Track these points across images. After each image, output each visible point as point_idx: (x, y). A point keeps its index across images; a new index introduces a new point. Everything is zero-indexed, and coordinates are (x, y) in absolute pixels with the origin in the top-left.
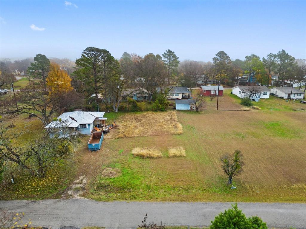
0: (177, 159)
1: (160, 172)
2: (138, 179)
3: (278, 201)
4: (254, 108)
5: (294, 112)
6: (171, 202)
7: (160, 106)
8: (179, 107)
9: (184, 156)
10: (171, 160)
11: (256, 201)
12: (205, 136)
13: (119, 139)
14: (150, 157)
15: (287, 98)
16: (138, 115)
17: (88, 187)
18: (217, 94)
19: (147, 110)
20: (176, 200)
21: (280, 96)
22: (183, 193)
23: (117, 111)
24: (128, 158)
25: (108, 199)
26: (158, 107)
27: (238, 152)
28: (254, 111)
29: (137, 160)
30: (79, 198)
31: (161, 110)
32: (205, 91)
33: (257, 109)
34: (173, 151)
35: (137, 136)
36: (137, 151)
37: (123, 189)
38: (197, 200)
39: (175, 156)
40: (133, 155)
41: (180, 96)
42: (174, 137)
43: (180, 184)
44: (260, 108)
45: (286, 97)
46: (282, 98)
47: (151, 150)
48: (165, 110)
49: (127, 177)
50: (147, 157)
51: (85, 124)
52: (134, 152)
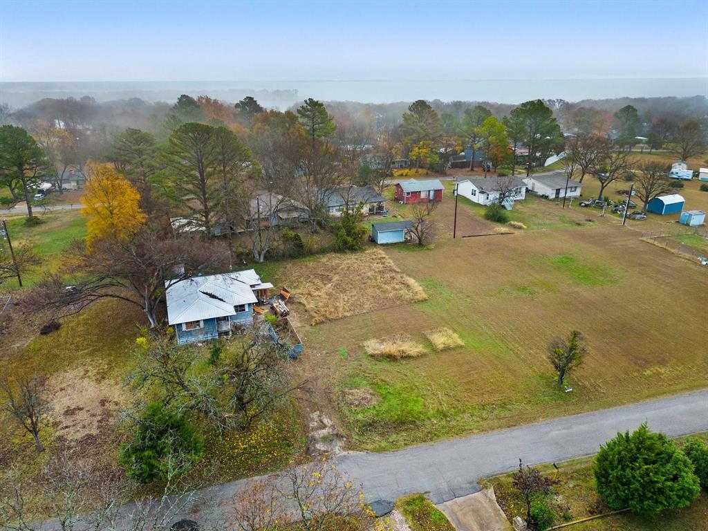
0: (452, 352)
1: (442, 381)
2: (416, 401)
3: (638, 401)
4: (514, 227)
5: (579, 228)
6: (496, 432)
7: (350, 239)
8: (383, 238)
9: (461, 347)
10: (444, 356)
11: (610, 405)
12: (469, 300)
13: (318, 327)
14: (406, 357)
15: (554, 196)
16: (311, 263)
17: (341, 431)
18: (432, 197)
19: (323, 251)
20: (500, 427)
21: (541, 193)
22: (501, 413)
23: (262, 260)
24: (367, 364)
25: (394, 446)
26: (345, 242)
28: (517, 232)
29: (385, 365)
30: (345, 453)
31: (353, 249)
32: (408, 193)
33: (520, 228)
34: (439, 340)
35: (348, 314)
36: (373, 346)
37: (403, 423)
38: (530, 421)
39: (447, 349)
40: (372, 356)
42: (417, 307)
43: (487, 398)
44: (525, 227)
46: (546, 197)
47: (399, 342)
48: (361, 249)
49: (394, 402)
50: (402, 357)
51: (243, 306)
52: (370, 351)
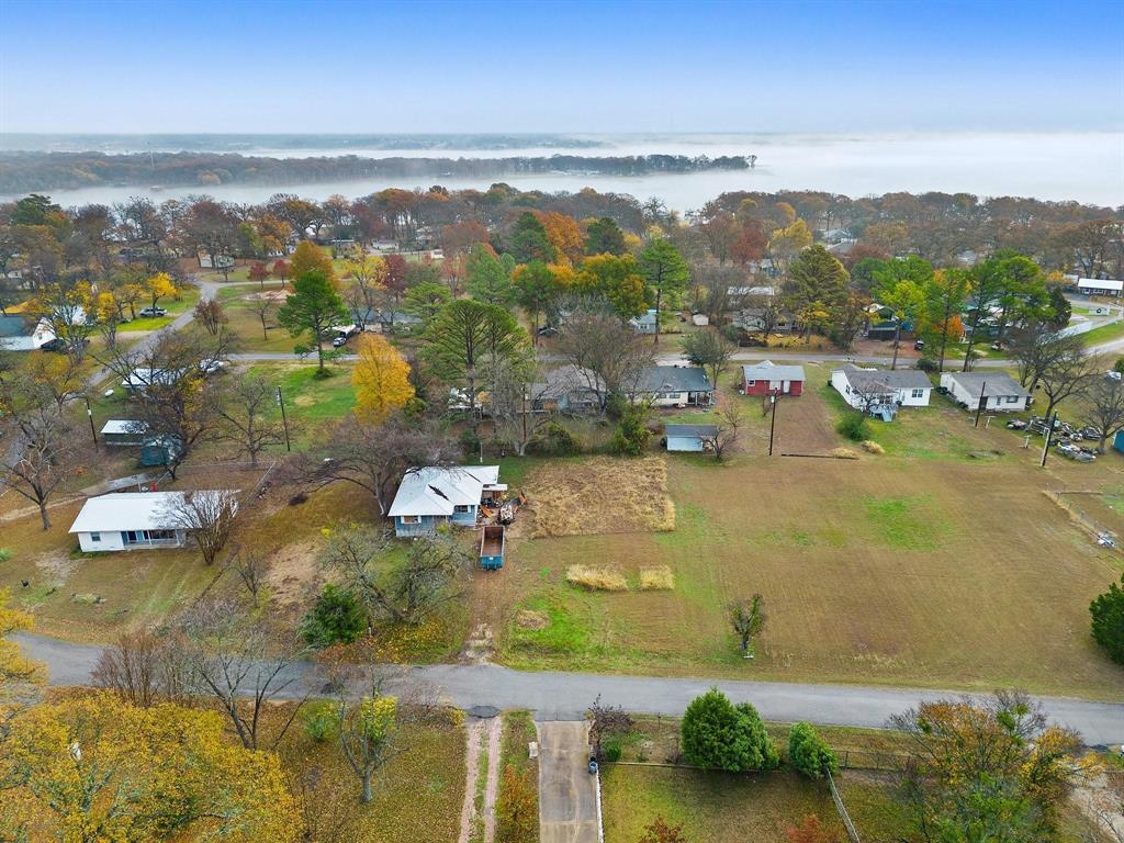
0: (655, 594)
1: (622, 621)
2: (583, 634)
3: (816, 682)
4: (867, 449)
6: (637, 678)
7: (627, 441)
8: (675, 444)
9: (670, 589)
10: (643, 596)
11: (780, 680)
12: (722, 539)
13: (537, 541)
14: (602, 589)
15: (976, 407)
16: (573, 466)
17: (497, 645)
18: (786, 390)
19: (594, 452)
20: (645, 675)
21: (960, 399)
22: (659, 663)
23: (522, 454)
24: (560, 588)
25: (534, 668)
26: (622, 445)
27: (757, 598)
28: (864, 458)
29: (578, 595)
30: (487, 664)
31: (630, 454)
32: (752, 382)
33: (875, 452)
34: (648, 577)
35: (574, 532)
36: (577, 573)
37: (556, 650)
38: (680, 676)
39: (652, 589)
40: (569, 582)
41: (683, 399)
42: (656, 538)
43: (657, 647)
44: (882, 451)
45: (974, 405)
46: (963, 406)
47: (605, 572)
48: (640, 454)
49: (561, 629)
50: (598, 589)
51: (466, 506)
52: (570, 576)
